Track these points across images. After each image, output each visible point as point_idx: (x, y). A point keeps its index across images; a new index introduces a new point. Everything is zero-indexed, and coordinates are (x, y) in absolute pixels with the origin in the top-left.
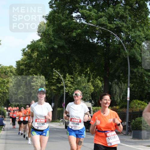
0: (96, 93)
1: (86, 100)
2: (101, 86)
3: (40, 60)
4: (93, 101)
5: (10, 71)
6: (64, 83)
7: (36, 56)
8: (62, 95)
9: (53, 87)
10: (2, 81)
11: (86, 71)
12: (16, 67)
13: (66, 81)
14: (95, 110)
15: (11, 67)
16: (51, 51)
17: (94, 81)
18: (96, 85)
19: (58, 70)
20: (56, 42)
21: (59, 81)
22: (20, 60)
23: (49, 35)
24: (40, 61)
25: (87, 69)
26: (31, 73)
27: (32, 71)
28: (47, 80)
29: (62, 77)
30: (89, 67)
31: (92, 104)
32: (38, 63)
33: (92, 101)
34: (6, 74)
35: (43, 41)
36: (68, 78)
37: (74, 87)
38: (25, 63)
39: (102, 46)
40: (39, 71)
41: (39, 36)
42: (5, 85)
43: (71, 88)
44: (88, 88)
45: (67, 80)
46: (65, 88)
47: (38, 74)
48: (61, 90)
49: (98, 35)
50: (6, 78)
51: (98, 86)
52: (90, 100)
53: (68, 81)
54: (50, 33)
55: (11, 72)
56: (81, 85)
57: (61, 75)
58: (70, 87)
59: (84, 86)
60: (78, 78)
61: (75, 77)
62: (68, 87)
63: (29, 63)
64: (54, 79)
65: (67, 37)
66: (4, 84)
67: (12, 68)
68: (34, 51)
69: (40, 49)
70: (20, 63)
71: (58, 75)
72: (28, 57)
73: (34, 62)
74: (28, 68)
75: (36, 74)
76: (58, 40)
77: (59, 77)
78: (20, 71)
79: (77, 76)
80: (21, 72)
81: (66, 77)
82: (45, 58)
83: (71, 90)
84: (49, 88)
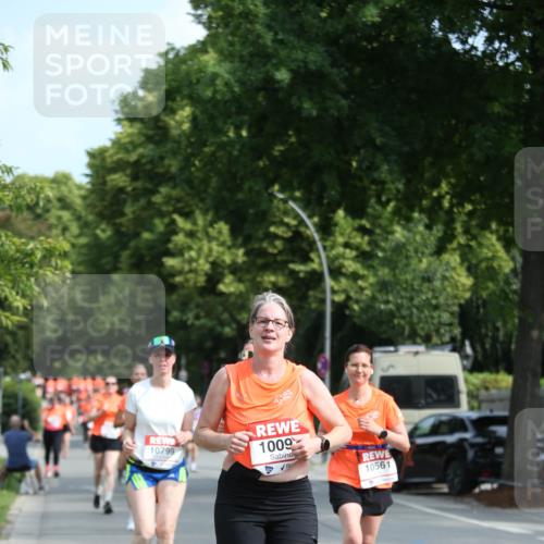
0: (485, 303)
1: (435, 339)
2: (507, 270)
3: (205, 145)
4: (467, 343)
5: (61, 200)
6: (323, 254)
7: (186, 126)
8: (314, 315)
9: (273, 278)
10: (18, 251)
11: (435, 194)
12: (88, 180)
13: (333, 247)
14: (478, 389)
15: (61, 180)
16: (260, 99)
17: (473, 243)
18: (483, 265)
19: (298, 194)
20: (283, 53)
21: (302, 250)
22: (108, 144)
23: (247, 16)
24: (206, 150)
25: (436, 184)
26: (164, 208)
27: (168, 200)
28: (240, 240)
29: (315, 225)
30: (447, 176)
31: (464, 357)
32: (197, 163)
33: (463, 345)
34: (38, 217)
35: (220, 52)
36: (342, 234)
37: (375, 275)
38: (133, 157)
39: (511, 68)
40: (202, 200)
41: (200, 22)
42: (35, 270)
43: (360, 283)
44: (444, 278)
45: (341, 240)
46: (329, 282)
47: (197, 212)
48: (311, 293)
49: (491, 13)
50: (40, 233)
51: (493, 268)
52: (453, 340)
53: (347, 245)
54: (252, 7)
55: (64, 203)
56: (407, 265)
57: (310, 217)
58: (355, 276)
59: (426, 271)
60: (392, 233)
61: (380, 226)
62: (344, 275)
63: (151, 162)
64: (276, 236)
65: (340, 27)
66: (32, 266)
67: (65, 184)
68: (174, 100)
69: (209, 93)
70: (109, 160)
71: (297, 216)
72: (145, 131)
73: (180, 158)
74: (149, 186)
75: (187, 215)
76: (296, 42)
77: (302, 229)
78: (108, 198)
79: (391, 222)
80: (111, 204)
81: (336, 225)
82: (231, 134)
83: (362, 289)
84: (253, 280)
